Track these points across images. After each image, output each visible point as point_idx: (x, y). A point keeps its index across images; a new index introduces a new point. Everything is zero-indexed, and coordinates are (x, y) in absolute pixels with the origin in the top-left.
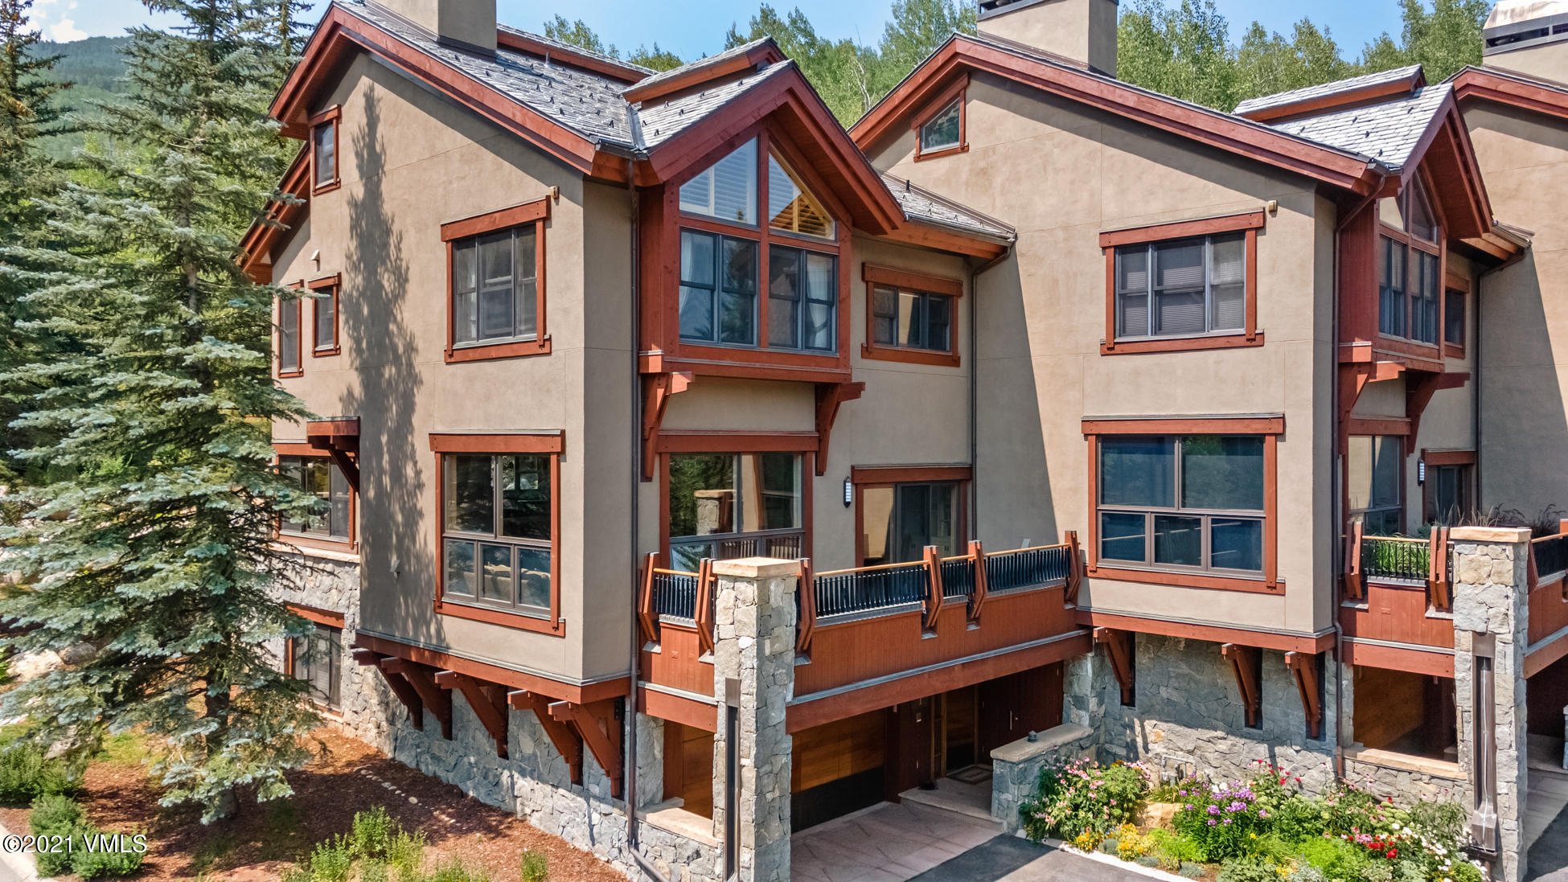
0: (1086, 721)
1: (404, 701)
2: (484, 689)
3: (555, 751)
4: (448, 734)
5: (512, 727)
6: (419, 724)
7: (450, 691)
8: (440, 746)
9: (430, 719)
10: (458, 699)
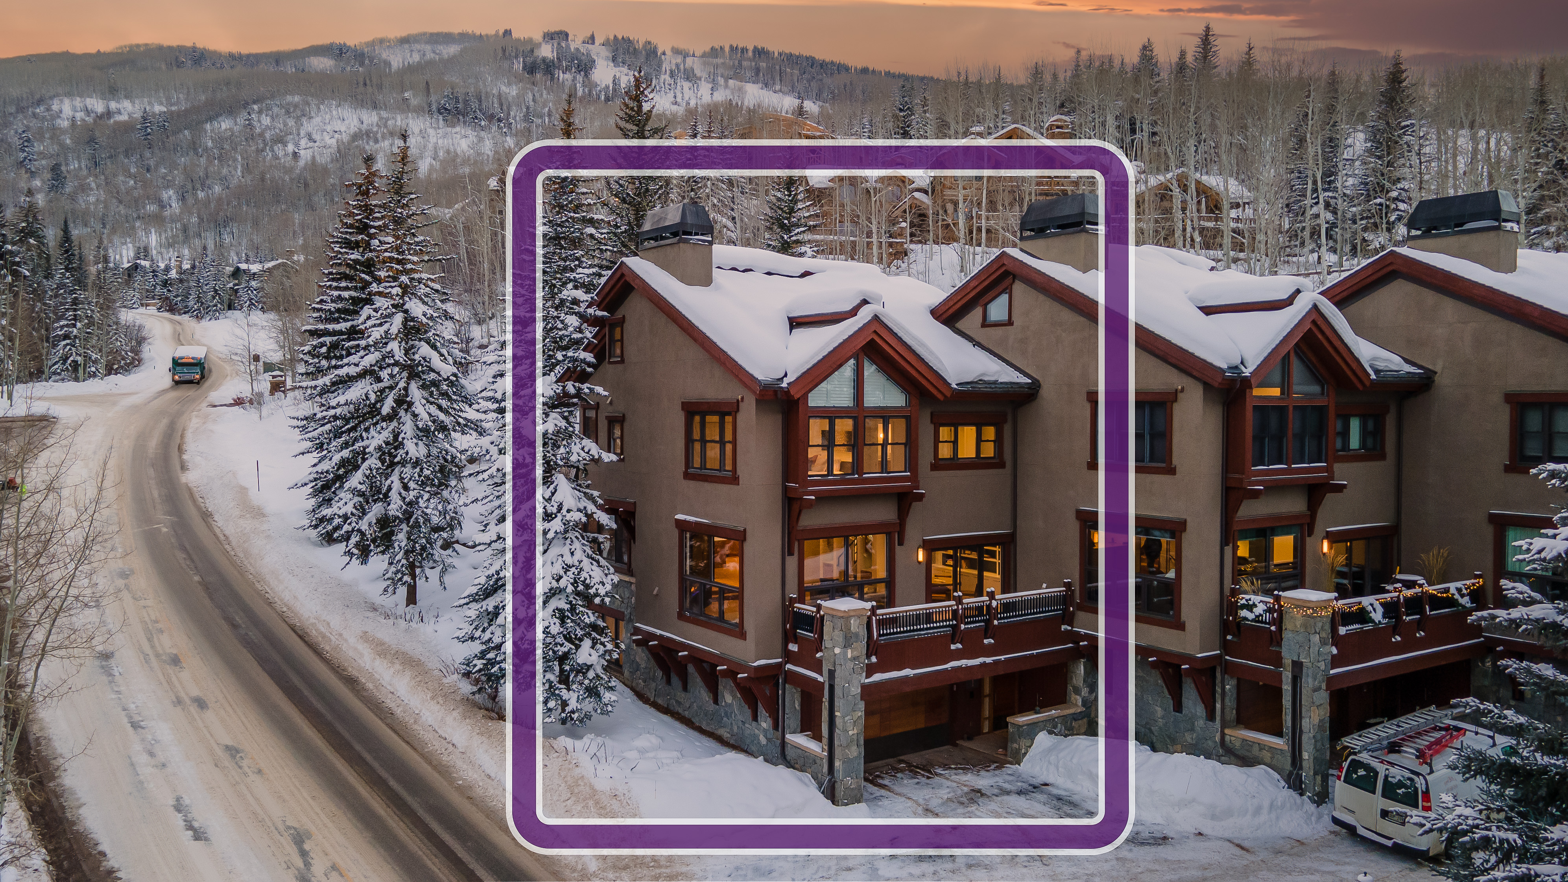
0: (1080, 703)
1: (661, 669)
2: (705, 665)
3: (743, 704)
4: (685, 689)
5: (720, 687)
6: (669, 682)
7: (686, 666)
8: (681, 695)
9: (675, 679)
10: (691, 668)
